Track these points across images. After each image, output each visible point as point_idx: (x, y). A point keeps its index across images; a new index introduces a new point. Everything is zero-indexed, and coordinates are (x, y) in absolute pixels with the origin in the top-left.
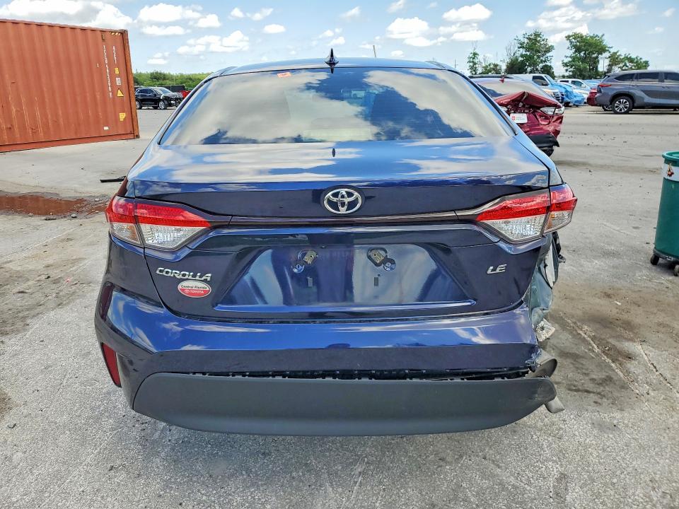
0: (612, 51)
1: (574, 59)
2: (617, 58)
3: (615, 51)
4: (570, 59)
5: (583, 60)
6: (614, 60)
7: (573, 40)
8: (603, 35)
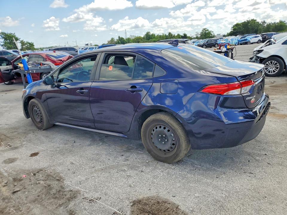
0: (21, 40)
1: (5, 43)
2: (24, 43)
3: (22, 40)
4: (3, 43)
5: (10, 43)
6: (23, 43)
7: (2, 35)
8: (14, 33)
